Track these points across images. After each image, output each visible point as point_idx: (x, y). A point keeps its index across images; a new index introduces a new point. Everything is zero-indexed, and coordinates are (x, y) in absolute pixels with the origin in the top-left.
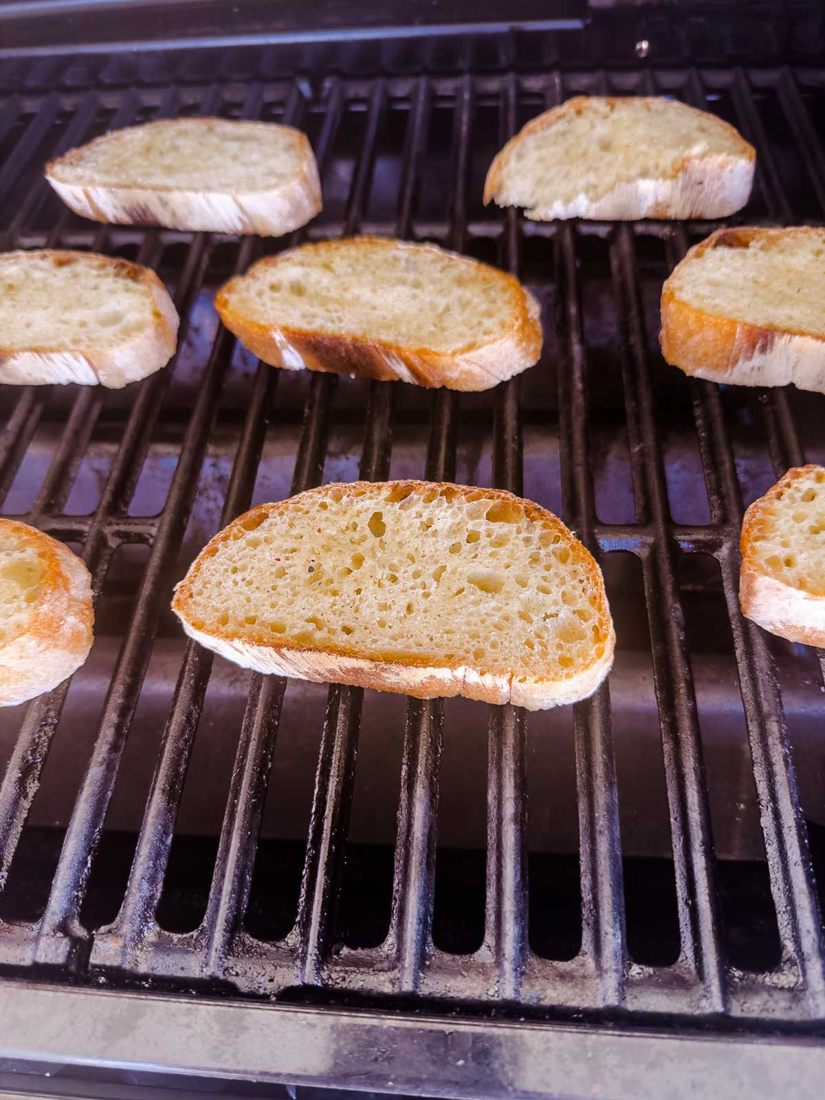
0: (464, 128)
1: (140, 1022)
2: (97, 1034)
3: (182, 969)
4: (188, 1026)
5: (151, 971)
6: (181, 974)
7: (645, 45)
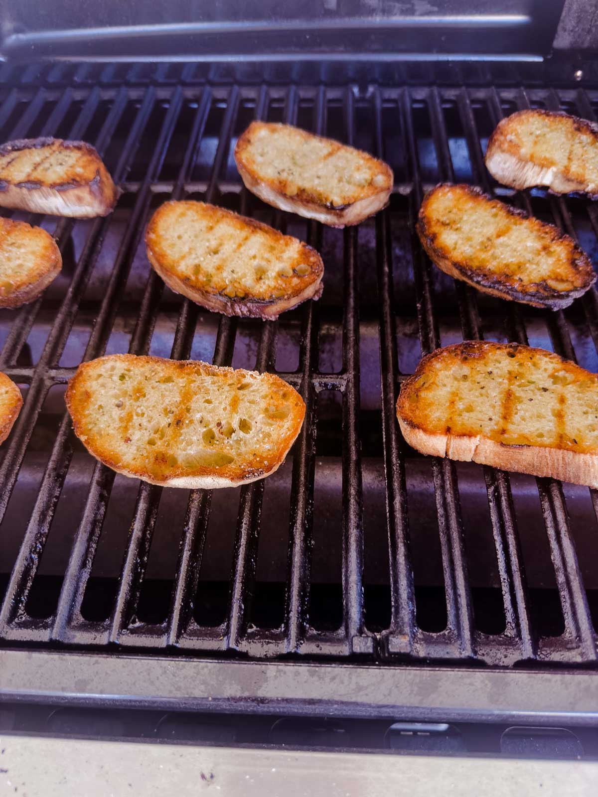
0: (473, 123)
1: (440, 684)
2: (415, 692)
3: (448, 653)
4: (471, 684)
5: (427, 656)
6: (447, 656)
7: (579, 73)
